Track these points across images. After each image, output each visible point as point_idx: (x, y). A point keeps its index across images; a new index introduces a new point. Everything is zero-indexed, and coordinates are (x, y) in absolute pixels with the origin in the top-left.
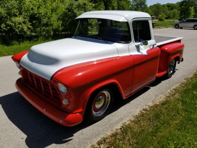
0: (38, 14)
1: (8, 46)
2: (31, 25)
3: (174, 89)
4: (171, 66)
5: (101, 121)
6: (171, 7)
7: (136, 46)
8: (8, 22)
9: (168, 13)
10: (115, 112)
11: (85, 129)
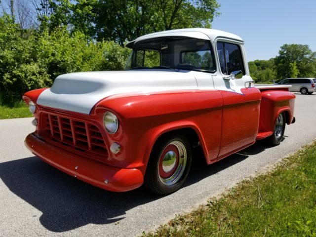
0: (62, 63)
1: (11, 108)
2: (50, 78)
3: (288, 158)
4: (277, 126)
5: (172, 195)
6: (261, 66)
7: (224, 79)
8: (14, 72)
9: (258, 74)
10: (195, 185)
11: (145, 205)
